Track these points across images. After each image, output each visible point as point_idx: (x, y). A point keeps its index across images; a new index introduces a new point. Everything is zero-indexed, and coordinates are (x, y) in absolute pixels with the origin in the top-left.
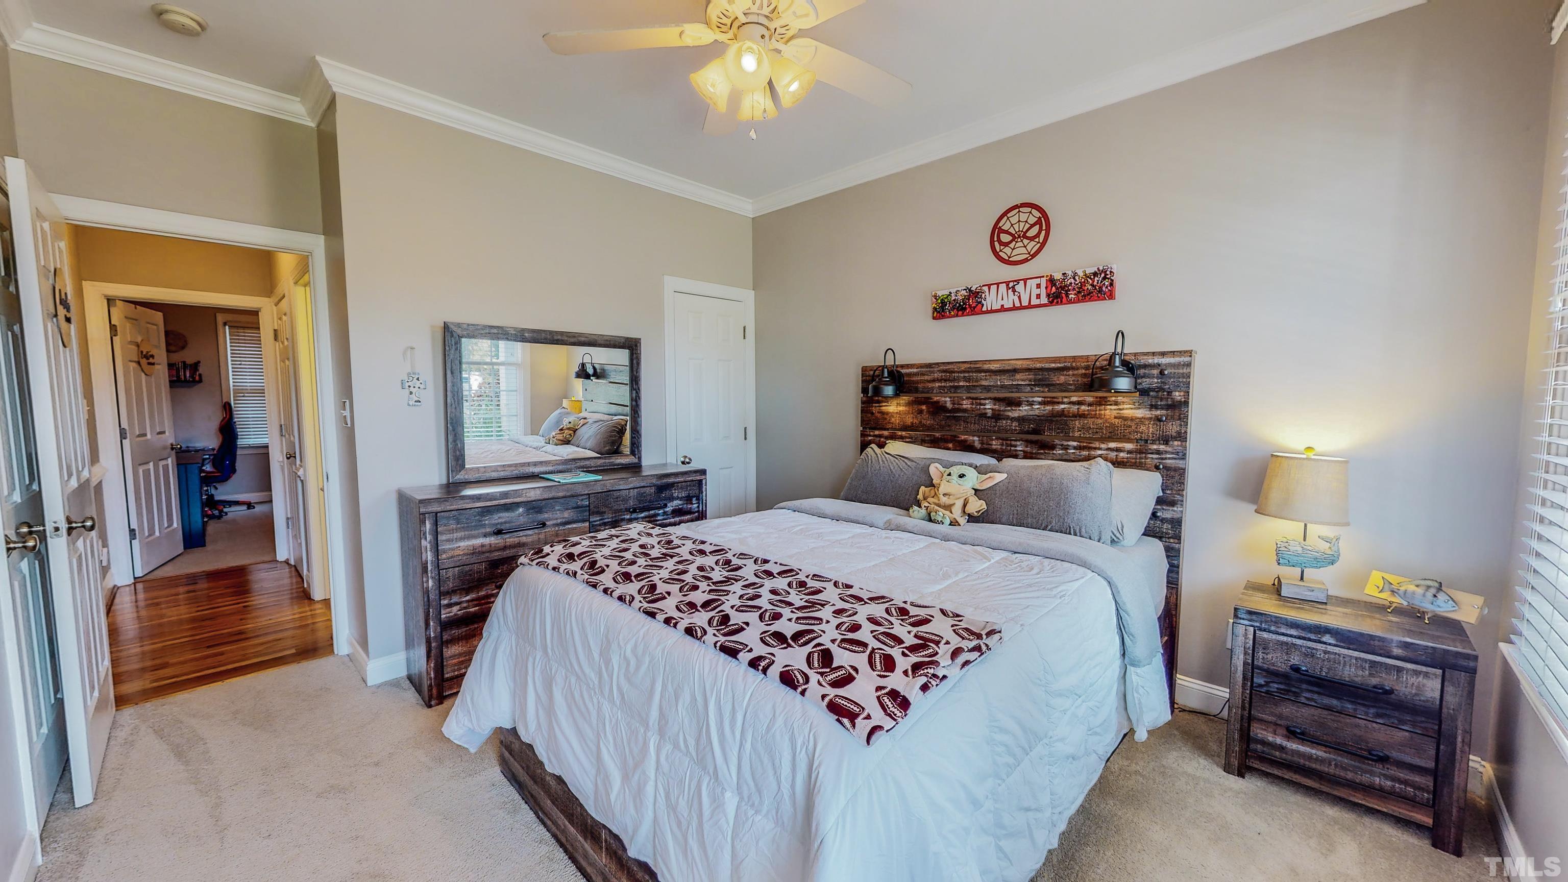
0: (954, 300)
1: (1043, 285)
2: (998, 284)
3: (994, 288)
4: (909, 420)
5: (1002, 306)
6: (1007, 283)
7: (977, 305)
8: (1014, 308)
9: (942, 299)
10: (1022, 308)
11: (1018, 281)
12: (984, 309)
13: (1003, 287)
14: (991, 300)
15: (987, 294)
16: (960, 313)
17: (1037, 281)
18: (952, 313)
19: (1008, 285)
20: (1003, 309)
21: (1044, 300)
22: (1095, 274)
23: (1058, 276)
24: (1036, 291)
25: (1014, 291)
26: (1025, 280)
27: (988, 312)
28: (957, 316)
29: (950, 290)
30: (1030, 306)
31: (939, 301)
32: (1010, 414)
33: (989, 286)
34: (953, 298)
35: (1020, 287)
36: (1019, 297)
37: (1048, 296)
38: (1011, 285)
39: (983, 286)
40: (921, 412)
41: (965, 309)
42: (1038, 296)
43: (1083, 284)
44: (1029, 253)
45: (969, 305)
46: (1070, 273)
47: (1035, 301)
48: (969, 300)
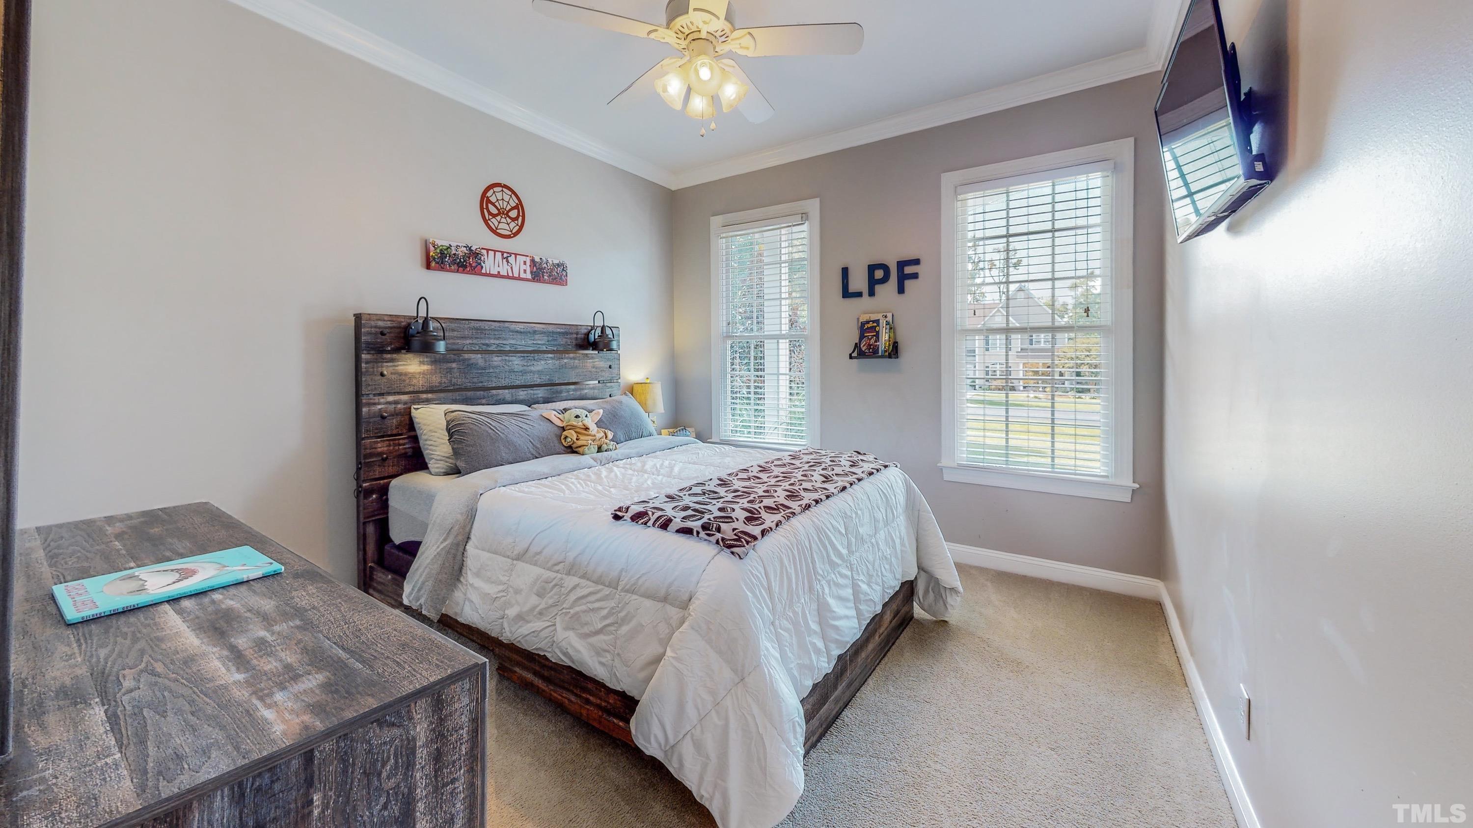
0: (455, 254)
1: (528, 263)
2: (495, 251)
3: (491, 253)
4: (436, 380)
5: (499, 272)
6: (503, 253)
7: (476, 266)
8: (507, 277)
9: (441, 250)
10: (513, 278)
11: (510, 254)
12: (483, 271)
13: (499, 255)
14: (490, 264)
15: (486, 257)
16: (461, 269)
17: (524, 258)
18: (453, 267)
19: (503, 255)
20: (498, 276)
21: (529, 276)
22: (558, 265)
23: (537, 259)
24: (523, 267)
25: (508, 262)
26: (516, 255)
27: (486, 275)
28: (458, 271)
29: (451, 243)
30: (519, 279)
31: (438, 251)
32: (532, 368)
33: (488, 250)
34: (454, 252)
35: (512, 259)
36: (512, 268)
37: (531, 272)
38: (505, 255)
39: (483, 249)
40: (450, 370)
41: (466, 267)
42: (525, 271)
43: (552, 270)
44: (511, 231)
45: (470, 264)
46: (544, 259)
47: (523, 275)
48: (469, 258)
